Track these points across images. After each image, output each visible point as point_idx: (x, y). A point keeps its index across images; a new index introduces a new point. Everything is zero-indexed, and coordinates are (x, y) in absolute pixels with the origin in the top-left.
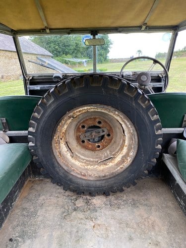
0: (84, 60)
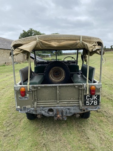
0: (49, 54)
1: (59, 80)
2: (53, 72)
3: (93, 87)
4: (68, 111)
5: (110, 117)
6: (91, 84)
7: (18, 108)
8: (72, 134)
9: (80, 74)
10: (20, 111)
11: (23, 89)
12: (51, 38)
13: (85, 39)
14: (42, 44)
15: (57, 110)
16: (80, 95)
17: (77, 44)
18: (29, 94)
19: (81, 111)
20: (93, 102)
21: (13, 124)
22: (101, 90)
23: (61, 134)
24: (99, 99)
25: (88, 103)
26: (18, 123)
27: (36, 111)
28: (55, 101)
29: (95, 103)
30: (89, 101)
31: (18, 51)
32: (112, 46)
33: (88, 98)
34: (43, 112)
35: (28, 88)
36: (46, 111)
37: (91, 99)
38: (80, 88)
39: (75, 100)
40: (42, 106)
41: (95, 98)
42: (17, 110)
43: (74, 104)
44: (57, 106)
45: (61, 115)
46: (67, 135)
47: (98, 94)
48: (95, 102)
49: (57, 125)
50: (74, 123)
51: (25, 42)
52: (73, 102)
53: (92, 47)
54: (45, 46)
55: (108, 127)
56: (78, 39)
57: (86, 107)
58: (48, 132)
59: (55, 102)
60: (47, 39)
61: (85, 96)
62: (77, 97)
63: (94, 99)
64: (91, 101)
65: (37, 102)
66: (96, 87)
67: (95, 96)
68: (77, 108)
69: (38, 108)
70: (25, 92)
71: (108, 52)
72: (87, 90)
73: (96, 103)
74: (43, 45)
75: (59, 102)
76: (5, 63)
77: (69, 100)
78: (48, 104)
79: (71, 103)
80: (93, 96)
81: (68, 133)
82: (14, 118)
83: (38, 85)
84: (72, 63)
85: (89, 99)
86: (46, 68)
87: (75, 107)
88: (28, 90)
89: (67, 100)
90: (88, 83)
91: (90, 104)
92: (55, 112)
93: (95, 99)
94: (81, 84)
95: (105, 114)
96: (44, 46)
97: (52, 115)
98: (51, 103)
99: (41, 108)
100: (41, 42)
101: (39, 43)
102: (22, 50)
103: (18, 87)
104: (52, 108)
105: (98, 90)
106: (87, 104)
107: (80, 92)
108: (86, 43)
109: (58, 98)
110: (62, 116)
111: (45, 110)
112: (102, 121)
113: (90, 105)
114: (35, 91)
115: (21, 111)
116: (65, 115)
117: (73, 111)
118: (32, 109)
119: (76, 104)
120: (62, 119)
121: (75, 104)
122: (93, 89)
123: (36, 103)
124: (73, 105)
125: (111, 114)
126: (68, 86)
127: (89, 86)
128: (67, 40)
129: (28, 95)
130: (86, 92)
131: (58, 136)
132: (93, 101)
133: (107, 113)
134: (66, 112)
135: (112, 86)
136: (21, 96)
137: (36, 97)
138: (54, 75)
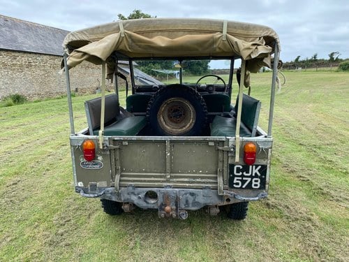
0: (177, 71)
1: (180, 130)
2: (169, 111)
3: (251, 146)
4: (191, 199)
5: (297, 219)
6: (245, 138)
7: (79, 185)
8: (199, 251)
9: (230, 117)
10: (82, 193)
11: (89, 143)
12: (154, 27)
13: (235, 29)
14: (132, 40)
15: (166, 196)
16: (220, 164)
17: (214, 41)
18: (104, 156)
19: (222, 200)
20: (251, 182)
21: (73, 221)
22: (269, 154)
23: (175, 248)
24: (265, 176)
25: (237, 184)
26: (83, 219)
27: (119, 195)
28: (162, 174)
29: (254, 183)
30: (241, 178)
31: (78, 58)
32: (332, 54)
33: (238, 170)
34: (134, 199)
35: (101, 142)
36: (142, 196)
37: (245, 174)
38: (220, 148)
39: (207, 174)
40: (131, 185)
41: (256, 171)
42: (78, 190)
43: (204, 183)
44: (166, 187)
45: (174, 207)
46: (186, 251)
47: (263, 162)
48: (256, 181)
49: (169, 231)
50: (208, 227)
51: (93, 37)
52: (202, 178)
53: (249, 49)
54: (140, 47)
55: (288, 243)
56: (218, 29)
57: (232, 193)
58: (145, 244)
59: (161, 177)
60: (143, 30)
61: (232, 166)
62: (213, 168)
63: (254, 175)
64: (244, 179)
65: (121, 176)
66: (258, 146)
67: (254, 167)
68: (211, 193)
69: (123, 188)
70: (94, 150)
71: (322, 69)
72: (235, 152)
73: (256, 183)
74: (133, 44)
75: (171, 177)
76: (77, 90)
77: (194, 173)
78: (145, 181)
79: (198, 180)
80: (251, 167)
81: (190, 248)
82: (77, 209)
83: (122, 137)
84: (216, 91)
85: (241, 174)
86: (152, 100)
87: (206, 191)
88: (101, 147)
89: (188, 173)
90: (238, 136)
91: (242, 185)
92: (160, 200)
93: (256, 174)
94: (223, 138)
95: (286, 213)
96: (137, 45)
97: (154, 205)
98: (153, 179)
99: (131, 188)
100: (130, 36)
101: (125, 39)
102: (85, 54)
103: (78, 140)
104: (154, 190)
105: (264, 154)
106: (235, 185)
107: (220, 155)
108: (235, 39)
109: (168, 167)
110: (177, 209)
111: (138, 194)
112: (274, 228)
113: (244, 187)
114: (116, 150)
115: (85, 193)
116: (183, 207)
117: (202, 200)
118: (110, 189)
119: (210, 183)
120: (177, 215)
121: (207, 183)
122: (251, 151)
123: (117, 177)
124: (202, 185)
125: (301, 213)
126: (193, 142)
127: (242, 142)
128: (190, 32)
129: (100, 158)
130: (234, 157)
131: (166, 252)
132: (249, 179)
133: (291, 211)
134: (187, 201)
135: (315, 149)
136: (85, 160)
137: (118, 163)
138: (170, 118)
